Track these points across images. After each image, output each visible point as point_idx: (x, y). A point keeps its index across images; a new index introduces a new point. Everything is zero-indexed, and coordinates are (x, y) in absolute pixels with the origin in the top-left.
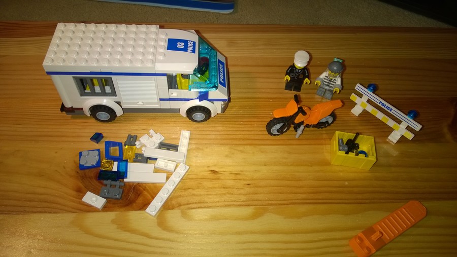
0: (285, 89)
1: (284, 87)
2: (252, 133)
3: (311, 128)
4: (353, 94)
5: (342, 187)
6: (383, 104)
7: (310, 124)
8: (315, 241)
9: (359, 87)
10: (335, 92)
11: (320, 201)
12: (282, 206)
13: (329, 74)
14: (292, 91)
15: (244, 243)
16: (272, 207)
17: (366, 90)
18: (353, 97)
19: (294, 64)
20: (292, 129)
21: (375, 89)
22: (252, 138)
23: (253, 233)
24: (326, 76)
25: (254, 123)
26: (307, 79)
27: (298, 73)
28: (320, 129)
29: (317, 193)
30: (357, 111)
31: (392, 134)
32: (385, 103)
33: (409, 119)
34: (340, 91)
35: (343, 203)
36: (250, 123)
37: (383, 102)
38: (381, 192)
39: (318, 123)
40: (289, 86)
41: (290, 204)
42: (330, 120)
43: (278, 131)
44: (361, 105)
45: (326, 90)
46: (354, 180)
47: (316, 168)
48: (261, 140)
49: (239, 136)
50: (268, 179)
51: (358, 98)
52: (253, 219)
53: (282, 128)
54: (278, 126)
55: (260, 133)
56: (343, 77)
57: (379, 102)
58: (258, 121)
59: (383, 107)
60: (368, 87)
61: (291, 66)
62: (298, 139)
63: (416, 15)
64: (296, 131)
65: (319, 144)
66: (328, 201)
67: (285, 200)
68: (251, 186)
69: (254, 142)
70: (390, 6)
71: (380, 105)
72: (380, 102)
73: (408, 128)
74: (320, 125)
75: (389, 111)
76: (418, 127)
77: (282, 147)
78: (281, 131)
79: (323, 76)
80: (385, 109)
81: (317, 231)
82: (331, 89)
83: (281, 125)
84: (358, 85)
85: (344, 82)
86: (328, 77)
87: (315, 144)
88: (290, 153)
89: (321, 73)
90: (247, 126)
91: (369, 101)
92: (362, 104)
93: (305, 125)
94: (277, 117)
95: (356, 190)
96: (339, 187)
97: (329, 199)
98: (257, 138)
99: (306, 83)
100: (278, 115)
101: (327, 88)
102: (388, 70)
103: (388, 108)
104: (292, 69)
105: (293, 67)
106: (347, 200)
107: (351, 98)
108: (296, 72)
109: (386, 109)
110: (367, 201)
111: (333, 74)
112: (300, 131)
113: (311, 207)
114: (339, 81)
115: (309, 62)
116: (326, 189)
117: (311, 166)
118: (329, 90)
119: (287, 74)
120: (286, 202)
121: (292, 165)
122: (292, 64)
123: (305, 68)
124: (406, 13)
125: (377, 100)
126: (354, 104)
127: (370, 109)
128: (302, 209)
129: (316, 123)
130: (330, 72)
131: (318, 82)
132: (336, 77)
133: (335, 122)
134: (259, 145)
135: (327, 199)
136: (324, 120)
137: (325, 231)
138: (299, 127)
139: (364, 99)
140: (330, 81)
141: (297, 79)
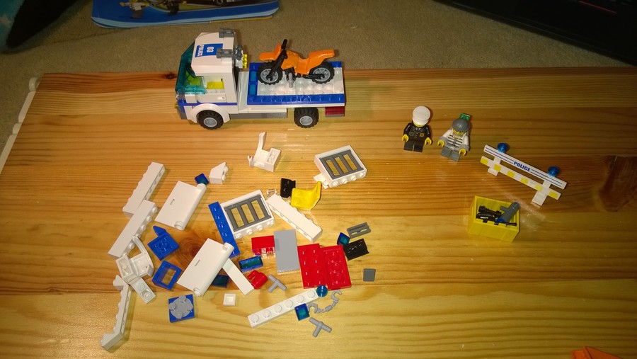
0: (405, 150)
2: (365, 201)
4: (483, 157)
5: (466, 264)
6: (519, 165)
8: (434, 325)
9: (487, 149)
10: (461, 153)
11: (441, 280)
12: (397, 286)
13: (454, 133)
14: (413, 152)
15: (354, 325)
16: (385, 287)
17: (497, 151)
18: (484, 160)
19: (413, 122)
21: (505, 148)
22: (365, 208)
23: (364, 314)
24: (450, 135)
25: (366, 190)
26: (428, 139)
27: (418, 131)
29: (438, 270)
31: (536, 196)
32: (521, 163)
34: (466, 152)
35: (467, 282)
36: (362, 190)
37: (519, 162)
38: (512, 270)
40: (408, 146)
41: (406, 283)
44: (494, 169)
46: (482, 255)
47: (438, 243)
48: (374, 210)
49: (350, 206)
50: (382, 255)
51: (490, 161)
52: (365, 299)
55: (374, 202)
57: (513, 162)
58: (371, 188)
59: (519, 167)
60: (498, 148)
61: (409, 124)
63: (574, 47)
66: (449, 280)
67: (400, 279)
68: (363, 262)
69: (367, 212)
70: (541, 37)
71: (516, 165)
72: (515, 163)
75: (527, 171)
77: (398, 218)
81: (436, 313)
82: (457, 149)
84: (486, 146)
86: (452, 136)
87: (437, 215)
88: (407, 225)
90: (359, 193)
91: (502, 163)
92: (496, 167)
95: (483, 267)
96: (463, 264)
97: (451, 278)
98: (370, 208)
99: (428, 143)
101: (453, 148)
102: (530, 123)
104: (411, 127)
105: (412, 124)
106: (472, 279)
107: (481, 161)
108: (416, 130)
109: (523, 170)
110: (495, 280)
111: (458, 133)
113: (430, 286)
114: (465, 141)
115: (430, 120)
116: (447, 266)
117: (432, 240)
118: (454, 151)
119: (405, 132)
120: (401, 281)
121: (410, 239)
122: (410, 122)
123: (426, 126)
124: (562, 45)
125: (511, 160)
126: (486, 168)
127: (505, 171)
128: (420, 288)
130: (455, 130)
132: (462, 136)
134: (373, 216)
135: (448, 278)
137: (444, 313)
139: (497, 161)
140: (456, 140)
141: (417, 138)
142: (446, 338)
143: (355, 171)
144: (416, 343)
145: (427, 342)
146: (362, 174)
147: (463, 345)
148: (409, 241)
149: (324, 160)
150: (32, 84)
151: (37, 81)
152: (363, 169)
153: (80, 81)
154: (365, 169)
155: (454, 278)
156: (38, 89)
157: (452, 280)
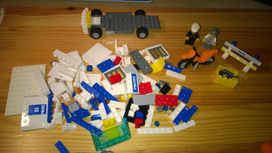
0: (185, 44)
1: (184, 43)
3: (201, 65)
4: (223, 47)
5: (218, 96)
7: (201, 62)
8: (205, 124)
9: (226, 43)
10: (213, 45)
11: (207, 104)
14: (189, 45)
17: (231, 45)
18: (223, 49)
19: (191, 30)
20: (191, 65)
21: (236, 44)
24: (208, 37)
26: (198, 39)
27: (193, 35)
28: (205, 66)
29: (205, 99)
30: (225, 56)
31: (245, 68)
32: (242, 51)
33: (255, 59)
34: (216, 45)
35: (219, 105)
37: (240, 51)
38: (238, 99)
39: (206, 62)
42: (211, 61)
43: (184, 66)
44: (228, 53)
45: (208, 45)
46: (225, 92)
47: (204, 86)
51: (226, 49)
53: (186, 65)
54: (184, 64)
56: (217, 37)
57: (238, 51)
60: (232, 43)
61: (189, 32)
62: (195, 71)
64: (194, 67)
65: (205, 74)
66: (211, 104)
73: (254, 64)
74: (206, 63)
75: (243, 56)
76: (259, 64)
78: (186, 66)
79: (207, 37)
80: (241, 54)
81: (206, 119)
82: (211, 44)
83: (186, 63)
85: (218, 40)
86: (209, 38)
87: (203, 74)
89: (206, 35)
91: (232, 51)
93: (198, 63)
94: (184, 59)
95: (226, 98)
96: (216, 96)
97: (212, 103)
99: (198, 41)
100: (184, 57)
102: (240, 33)
103: (243, 54)
104: (190, 33)
106: (221, 103)
107: (222, 49)
108: (192, 35)
110: (232, 103)
111: (213, 36)
112: (195, 66)
114: (215, 40)
115: (199, 30)
116: (209, 97)
117: (202, 86)
118: (210, 45)
119: (187, 36)
122: (189, 31)
126: (223, 52)
127: (233, 55)
129: (204, 62)
130: (211, 35)
131: (204, 40)
132: (214, 38)
133: (213, 62)
135: (210, 103)
136: (208, 60)
137: (210, 119)
138: (195, 64)
139: (230, 49)
140: (210, 39)
141: (192, 39)
142: (212, 130)
143: (165, 56)
144: (198, 133)
145: (203, 132)
146: (168, 57)
147: (220, 134)
148: (191, 86)
149: (150, 51)
150: (2, 11)
151: (5, 10)
152: (168, 55)
153: (26, 10)
154: (169, 55)
155: (213, 103)
156: (5, 14)
157: (212, 104)
